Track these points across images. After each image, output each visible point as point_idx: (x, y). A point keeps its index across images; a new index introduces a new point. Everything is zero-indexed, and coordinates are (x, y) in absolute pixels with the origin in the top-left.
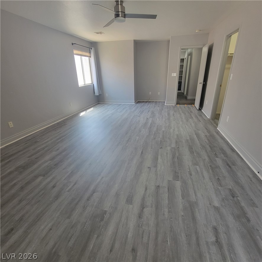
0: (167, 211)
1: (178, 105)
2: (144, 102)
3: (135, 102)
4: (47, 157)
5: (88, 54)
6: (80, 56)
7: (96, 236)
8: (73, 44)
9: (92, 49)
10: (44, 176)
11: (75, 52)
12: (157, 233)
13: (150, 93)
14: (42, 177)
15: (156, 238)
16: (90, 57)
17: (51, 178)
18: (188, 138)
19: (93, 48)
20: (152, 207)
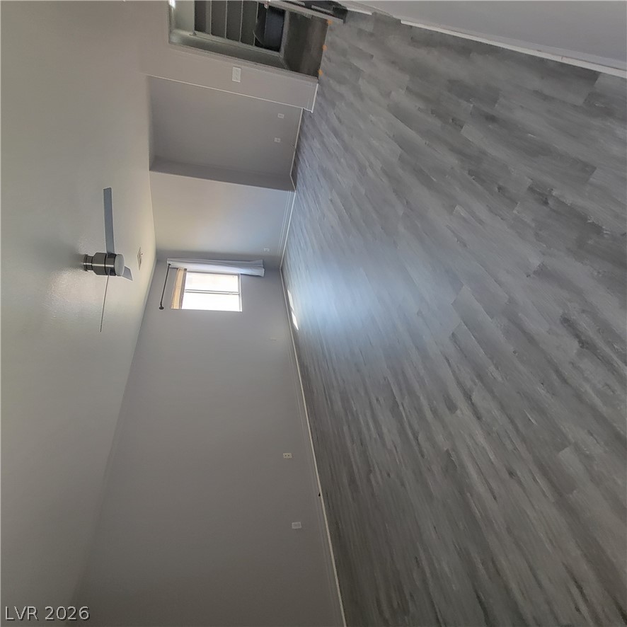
0: (494, 369)
1: (320, 72)
2: (295, 164)
3: (293, 190)
4: (349, 444)
5: (181, 274)
6: (185, 294)
7: (468, 495)
8: (161, 308)
9: (169, 264)
10: (370, 471)
11: (176, 306)
12: (512, 421)
13: (276, 140)
14: (371, 475)
15: (517, 430)
16: (186, 270)
17: (376, 466)
18: (399, 151)
19: (168, 262)
20: (475, 384)
